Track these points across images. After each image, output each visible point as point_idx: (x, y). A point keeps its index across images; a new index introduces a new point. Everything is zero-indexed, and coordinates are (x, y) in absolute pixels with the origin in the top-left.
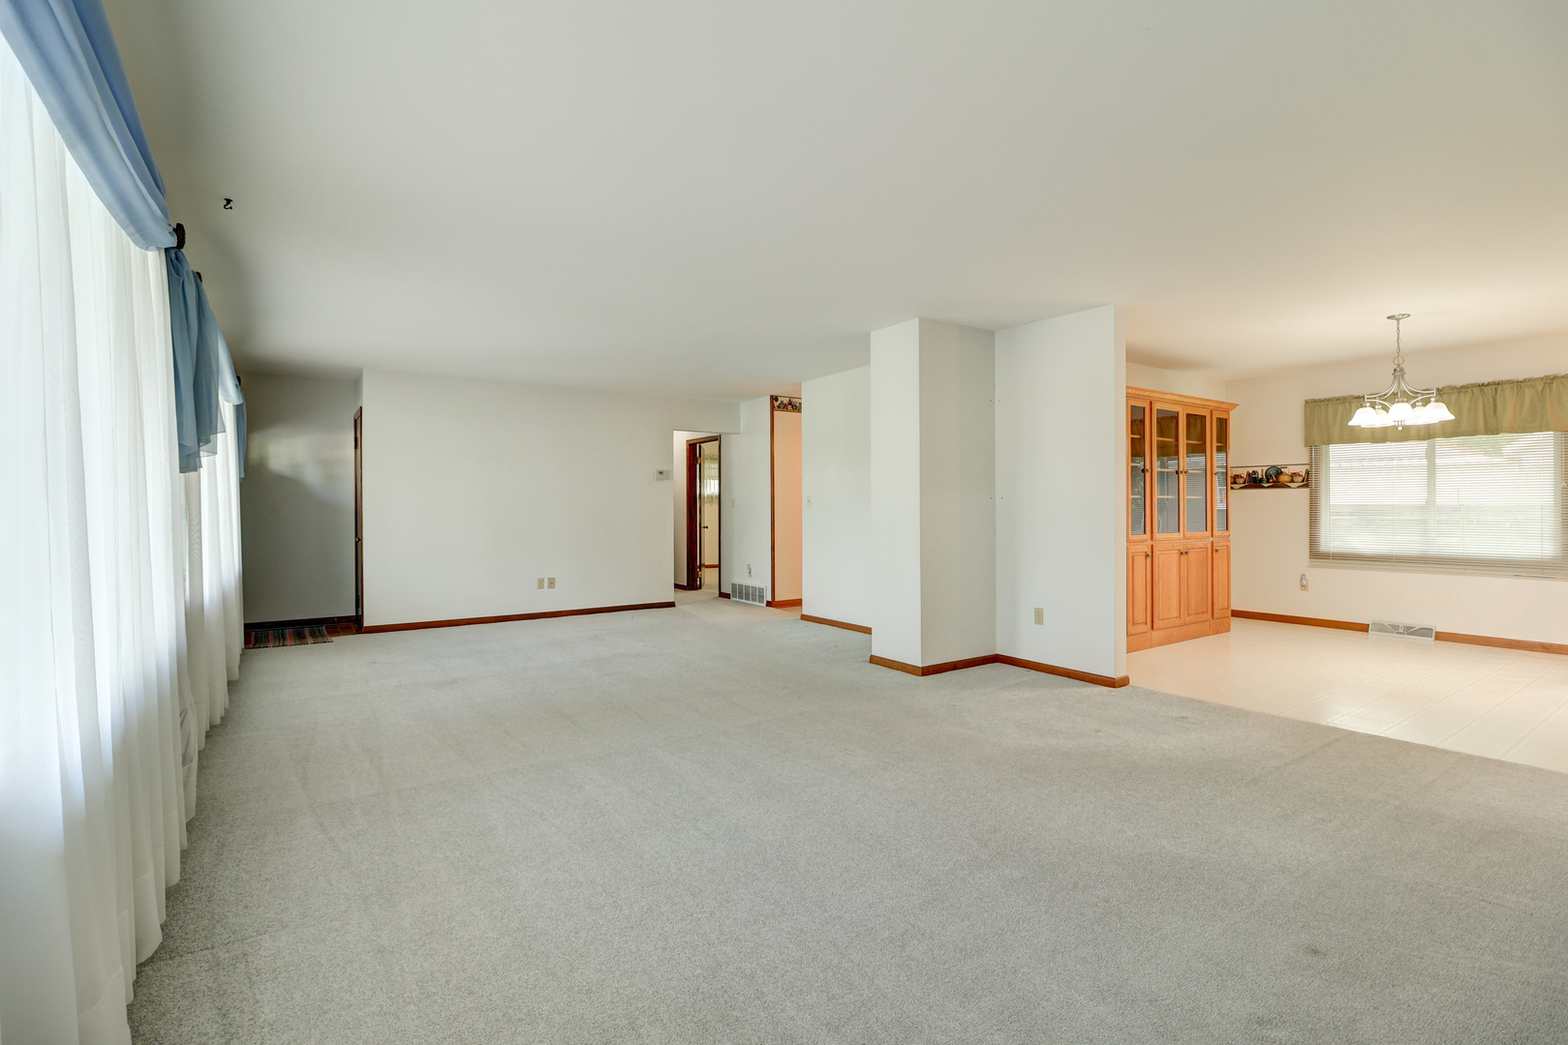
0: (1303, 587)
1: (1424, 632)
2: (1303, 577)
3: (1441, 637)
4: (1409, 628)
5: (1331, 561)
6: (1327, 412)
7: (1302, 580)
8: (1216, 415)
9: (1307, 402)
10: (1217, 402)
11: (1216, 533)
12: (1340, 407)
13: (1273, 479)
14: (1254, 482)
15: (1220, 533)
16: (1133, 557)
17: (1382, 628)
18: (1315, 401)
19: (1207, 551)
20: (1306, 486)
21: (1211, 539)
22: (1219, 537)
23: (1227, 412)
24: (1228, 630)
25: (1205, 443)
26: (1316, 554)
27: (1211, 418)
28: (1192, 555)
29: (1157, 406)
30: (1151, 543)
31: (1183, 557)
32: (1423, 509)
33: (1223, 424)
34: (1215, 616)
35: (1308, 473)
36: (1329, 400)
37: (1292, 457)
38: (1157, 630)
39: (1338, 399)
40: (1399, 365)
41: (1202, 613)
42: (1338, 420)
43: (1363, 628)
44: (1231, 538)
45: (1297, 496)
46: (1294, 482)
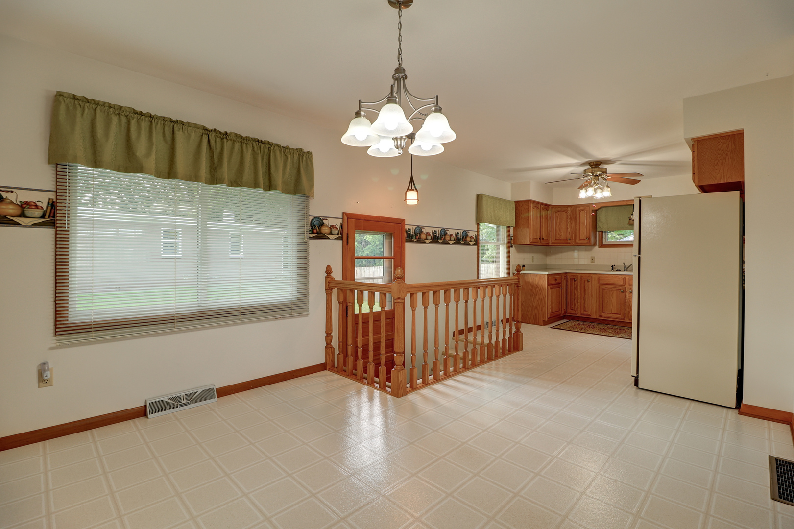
0: (42, 378)
1: (205, 395)
3: (223, 392)
4: (190, 396)
6: (94, 120)
7: (41, 371)
12: (115, 120)
17: (163, 406)
18: (73, 97)
20: (49, 224)
35: (53, 205)
43: (139, 413)
46: (25, 217)
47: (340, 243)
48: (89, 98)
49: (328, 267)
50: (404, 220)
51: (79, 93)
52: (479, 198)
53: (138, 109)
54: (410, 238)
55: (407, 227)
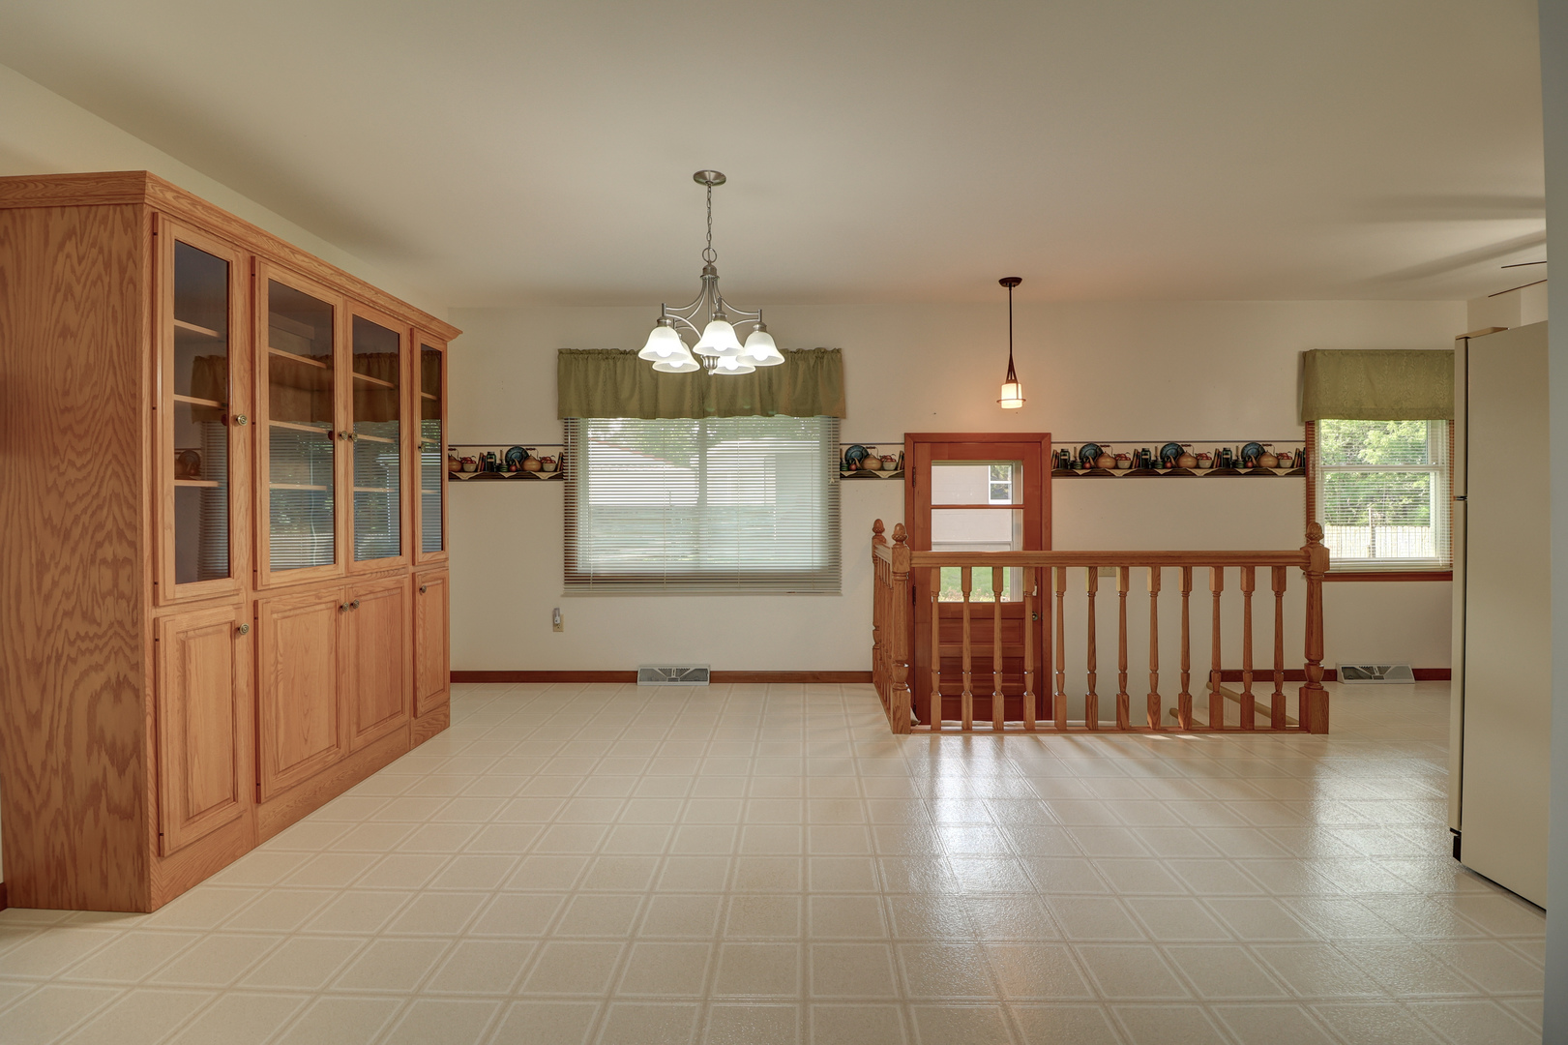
0: (557, 626)
1: (698, 675)
2: (556, 612)
3: (718, 678)
4: (681, 671)
5: (591, 586)
6: (586, 370)
7: (554, 616)
8: (421, 339)
9: (561, 352)
10: (421, 313)
11: (420, 557)
12: (603, 364)
13: (515, 465)
14: (489, 470)
15: (428, 556)
16: (183, 643)
17: (653, 675)
18: (571, 352)
19: (402, 595)
20: (559, 477)
21: (411, 569)
22: (426, 563)
23: (444, 341)
24: (446, 725)
25: (398, 387)
26: (575, 578)
27: (412, 342)
28: (369, 609)
29: (269, 272)
30: (254, 596)
31: (347, 616)
32: (692, 510)
33: (433, 361)
34: (421, 709)
35: (562, 458)
36: (589, 352)
37: (542, 435)
38: (271, 798)
39: (600, 352)
40: (709, 262)
41: (392, 715)
42: (601, 384)
43: (630, 677)
44: (450, 564)
45: (546, 492)
46: (544, 471)
47: (900, 484)
48: (581, 349)
49: (878, 521)
50: (1049, 435)
51: (573, 347)
52: (1308, 361)
53: (622, 349)
54: (1066, 467)
55: (1057, 448)
